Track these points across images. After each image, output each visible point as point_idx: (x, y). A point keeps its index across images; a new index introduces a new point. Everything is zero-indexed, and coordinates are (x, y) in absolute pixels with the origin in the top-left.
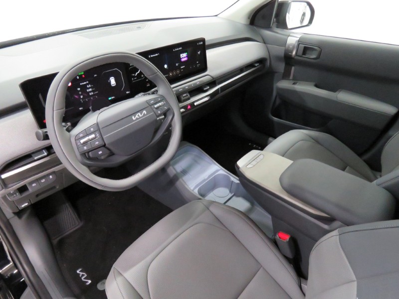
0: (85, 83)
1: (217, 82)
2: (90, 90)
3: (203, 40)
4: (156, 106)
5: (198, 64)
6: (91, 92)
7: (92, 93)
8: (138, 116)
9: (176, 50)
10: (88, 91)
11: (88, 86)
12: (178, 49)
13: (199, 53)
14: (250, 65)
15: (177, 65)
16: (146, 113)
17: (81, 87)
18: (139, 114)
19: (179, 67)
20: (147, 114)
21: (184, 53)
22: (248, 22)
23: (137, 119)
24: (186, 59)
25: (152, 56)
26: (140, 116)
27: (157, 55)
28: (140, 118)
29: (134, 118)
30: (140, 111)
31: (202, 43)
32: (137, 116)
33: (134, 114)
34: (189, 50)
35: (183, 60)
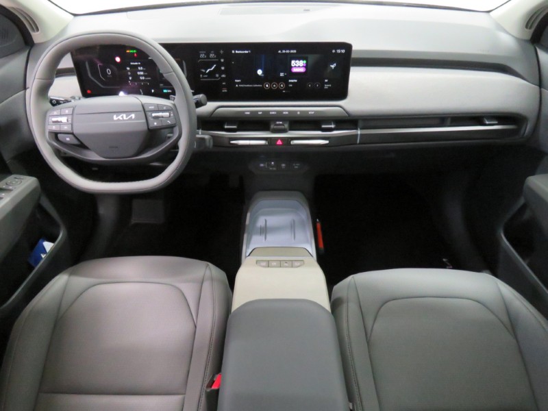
0: (136, 64)
1: (360, 124)
2: (142, 73)
3: (348, 47)
4: (154, 115)
5: (327, 83)
6: (142, 76)
7: (143, 78)
8: (122, 117)
9: (284, 51)
10: (139, 73)
11: (139, 68)
12: (288, 51)
13: (333, 66)
14: (502, 118)
15: (282, 74)
16: (133, 117)
17: (132, 67)
18: (124, 115)
19: (285, 80)
20: (134, 120)
21: (299, 59)
22: (528, 34)
23: (119, 120)
24: (302, 70)
25: (237, 52)
26: (125, 118)
27: (246, 52)
28: (123, 120)
29: (115, 118)
30: (128, 112)
31: (343, 51)
32: (120, 117)
33: (118, 113)
34: (313, 58)
35: (295, 70)
